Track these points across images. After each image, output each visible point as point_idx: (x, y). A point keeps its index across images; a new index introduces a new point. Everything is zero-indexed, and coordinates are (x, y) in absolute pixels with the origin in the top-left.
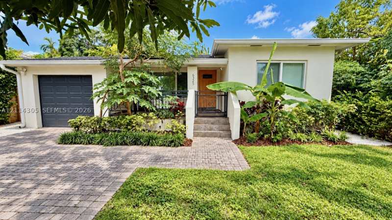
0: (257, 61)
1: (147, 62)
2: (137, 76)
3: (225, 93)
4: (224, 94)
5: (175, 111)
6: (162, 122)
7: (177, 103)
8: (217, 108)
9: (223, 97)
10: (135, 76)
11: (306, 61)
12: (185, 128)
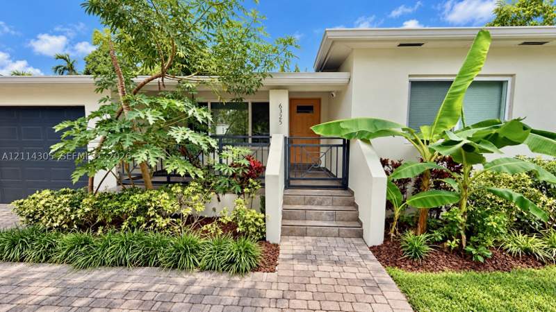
0: (410, 76)
1: (192, 81)
2: (158, 105)
3: (344, 140)
4: (341, 142)
5: (244, 181)
6: (219, 200)
7: (247, 163)
8: (322, 165)
9: (341, 149)
10: (152, 105)
11: (512, 76)
12: (264, 220)
